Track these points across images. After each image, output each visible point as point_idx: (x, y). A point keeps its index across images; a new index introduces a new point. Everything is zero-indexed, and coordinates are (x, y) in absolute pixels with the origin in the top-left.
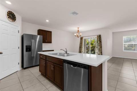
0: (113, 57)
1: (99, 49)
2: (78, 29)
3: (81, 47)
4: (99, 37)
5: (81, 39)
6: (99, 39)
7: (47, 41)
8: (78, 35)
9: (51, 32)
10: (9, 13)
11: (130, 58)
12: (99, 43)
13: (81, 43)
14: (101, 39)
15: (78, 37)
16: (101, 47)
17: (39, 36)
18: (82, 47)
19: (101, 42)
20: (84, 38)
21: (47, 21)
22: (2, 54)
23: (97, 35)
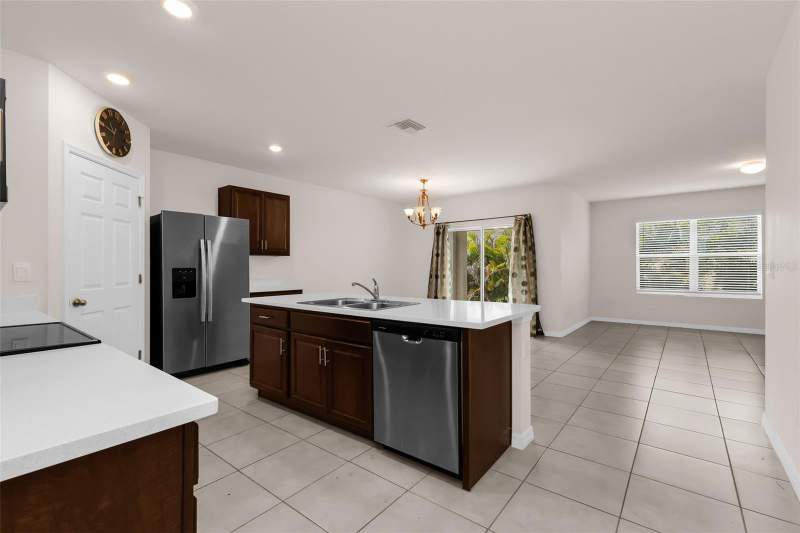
0: (592, 323)
1: (524, 284)
2: (420, 186)
3: (436, 276)
4: (526, 224)
5: (438, 233)
6: (525, 233)
7: (265, 245)
8: (422, 214)
9: (286, 199)
10: (106, 117)
11: (667, 325)
12: (523, 254)
13: (438, 255)
14: (532, 236)
15: (424, 226)
16: (534, 274)
17: (224, 221)
18: (444, 276)
19: (531, 248)
20: (451, 229)
21: (275, 149)
22: (85, 307)
23: (515, 216)
